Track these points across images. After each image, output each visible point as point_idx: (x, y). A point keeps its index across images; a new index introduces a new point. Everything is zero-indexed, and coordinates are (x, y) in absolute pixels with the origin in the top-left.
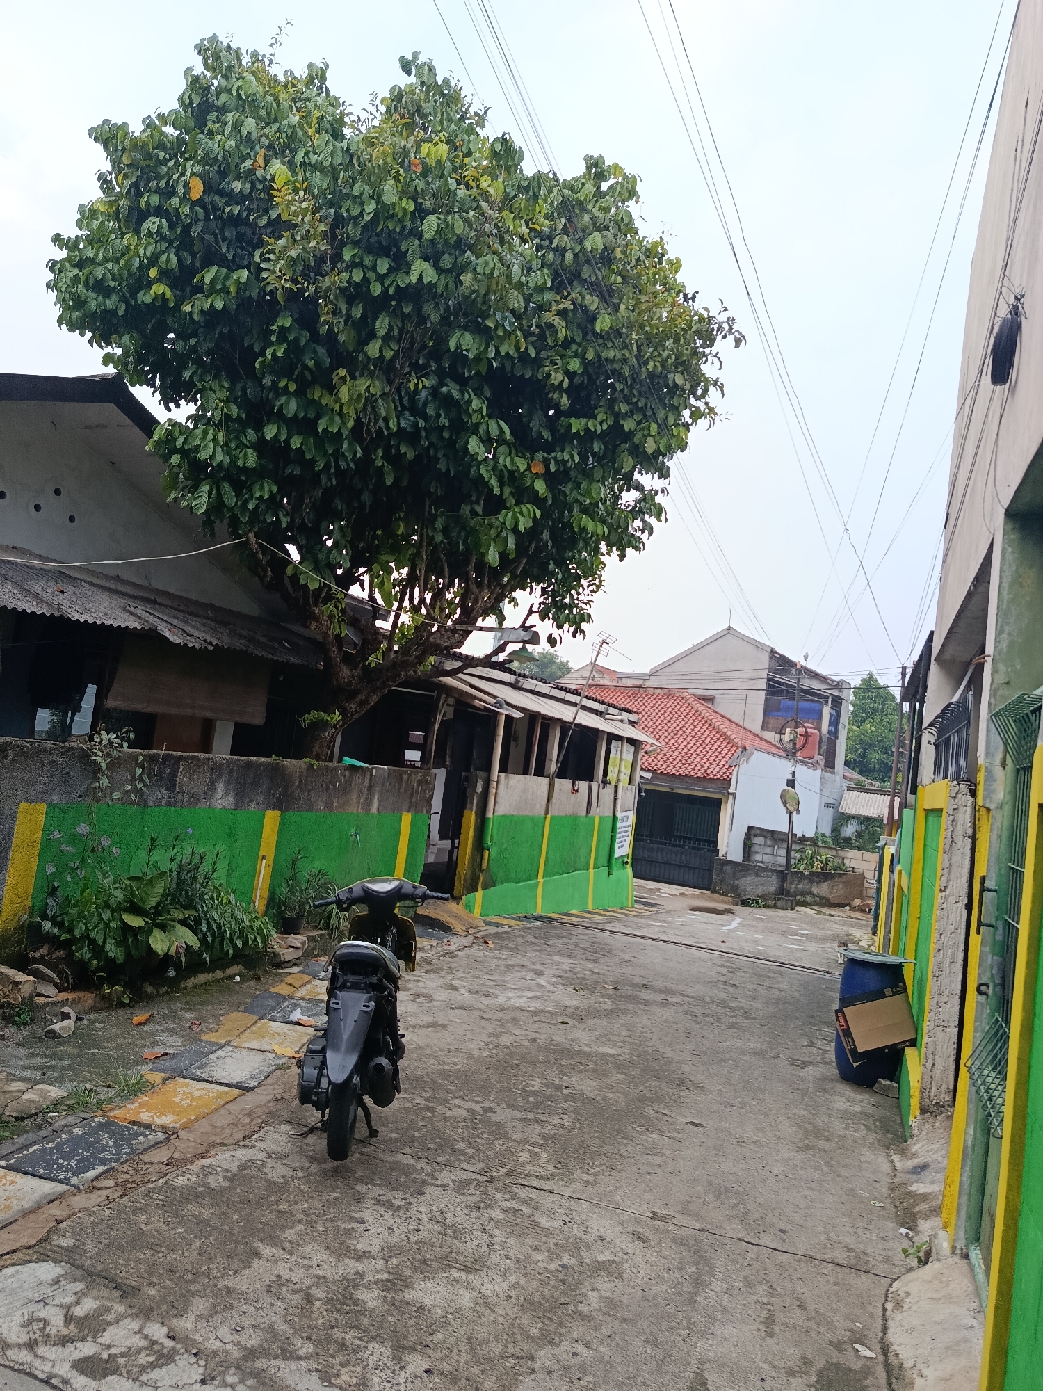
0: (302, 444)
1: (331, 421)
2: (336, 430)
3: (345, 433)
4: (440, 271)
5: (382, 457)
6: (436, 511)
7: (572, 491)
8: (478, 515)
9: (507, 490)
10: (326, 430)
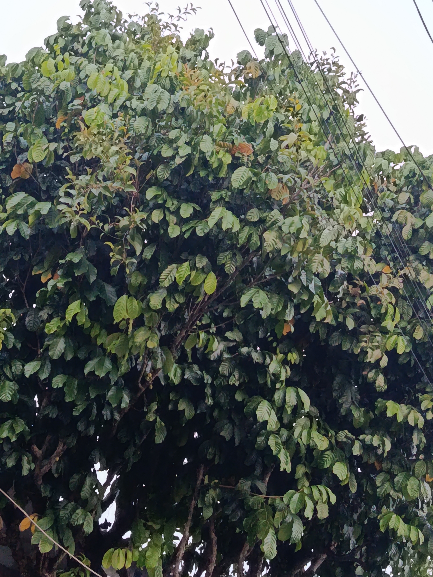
0: (64, 385)
1: (101, 364)
2: (102, 375)
3: (114, 378)
4: (244, 223)
5: (157, 412)
6: (210, 481)
7: (383, 483)
8: (260, 493)
9: (301, 470)
10: (92, 373)
